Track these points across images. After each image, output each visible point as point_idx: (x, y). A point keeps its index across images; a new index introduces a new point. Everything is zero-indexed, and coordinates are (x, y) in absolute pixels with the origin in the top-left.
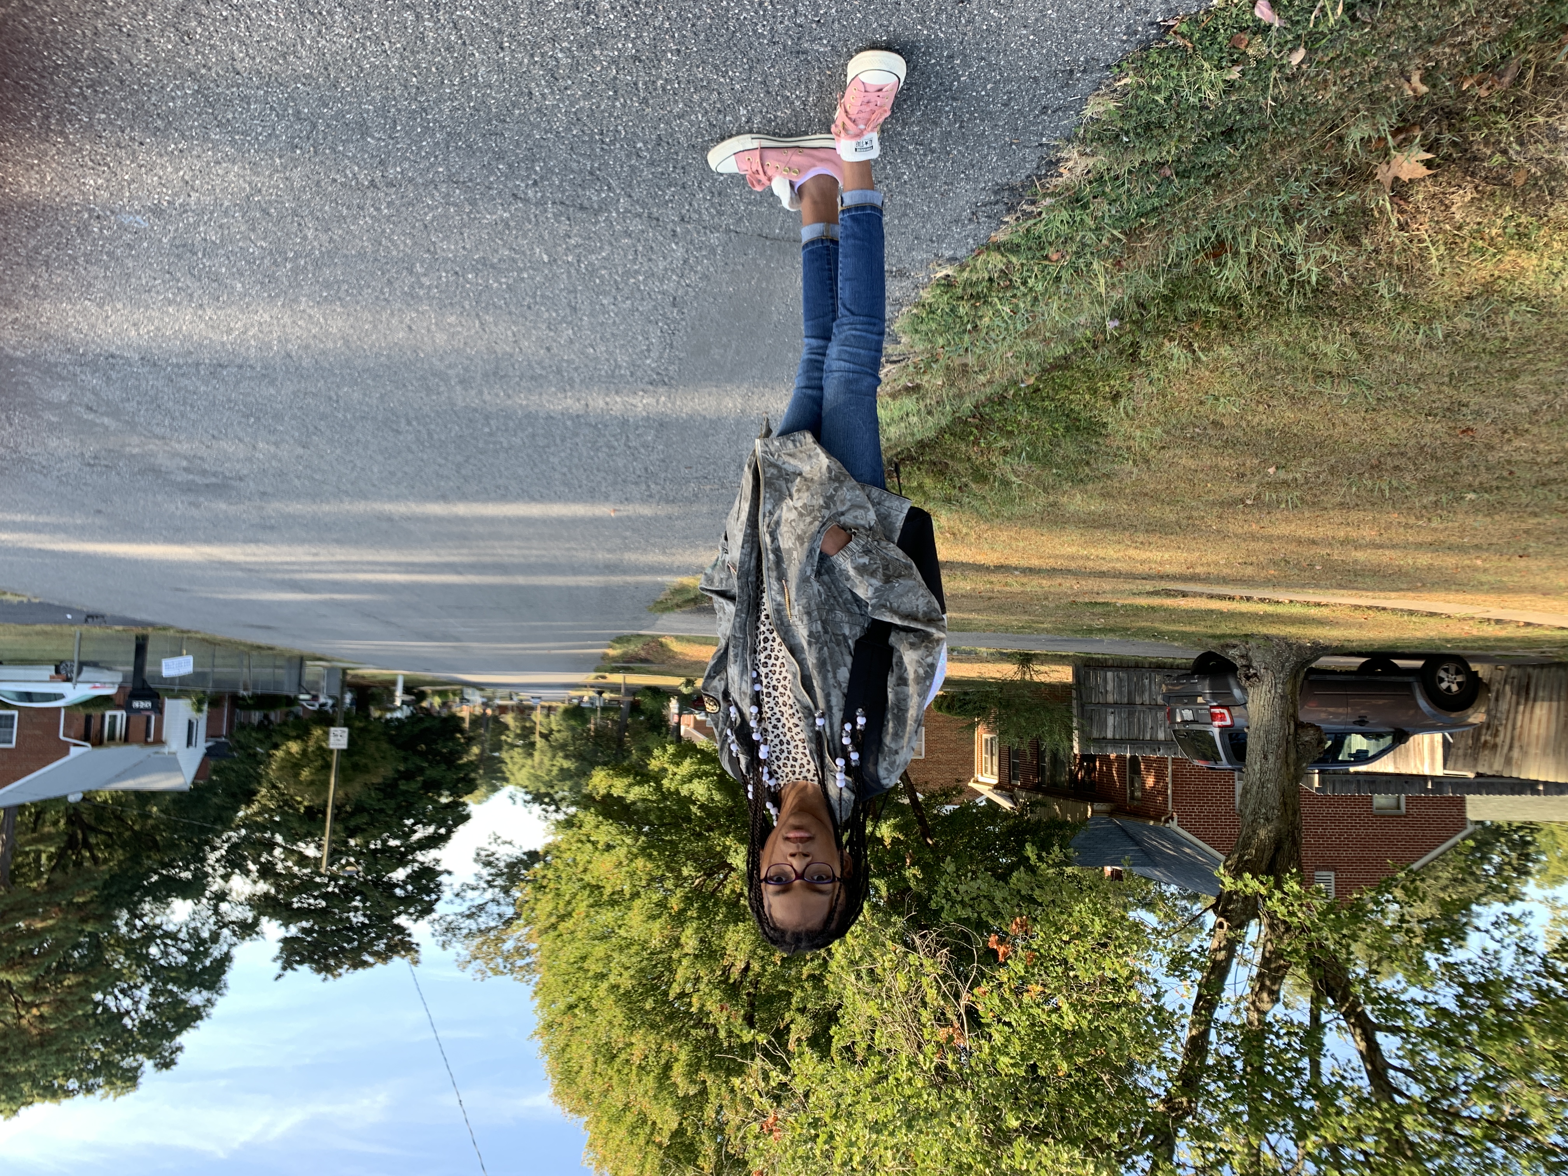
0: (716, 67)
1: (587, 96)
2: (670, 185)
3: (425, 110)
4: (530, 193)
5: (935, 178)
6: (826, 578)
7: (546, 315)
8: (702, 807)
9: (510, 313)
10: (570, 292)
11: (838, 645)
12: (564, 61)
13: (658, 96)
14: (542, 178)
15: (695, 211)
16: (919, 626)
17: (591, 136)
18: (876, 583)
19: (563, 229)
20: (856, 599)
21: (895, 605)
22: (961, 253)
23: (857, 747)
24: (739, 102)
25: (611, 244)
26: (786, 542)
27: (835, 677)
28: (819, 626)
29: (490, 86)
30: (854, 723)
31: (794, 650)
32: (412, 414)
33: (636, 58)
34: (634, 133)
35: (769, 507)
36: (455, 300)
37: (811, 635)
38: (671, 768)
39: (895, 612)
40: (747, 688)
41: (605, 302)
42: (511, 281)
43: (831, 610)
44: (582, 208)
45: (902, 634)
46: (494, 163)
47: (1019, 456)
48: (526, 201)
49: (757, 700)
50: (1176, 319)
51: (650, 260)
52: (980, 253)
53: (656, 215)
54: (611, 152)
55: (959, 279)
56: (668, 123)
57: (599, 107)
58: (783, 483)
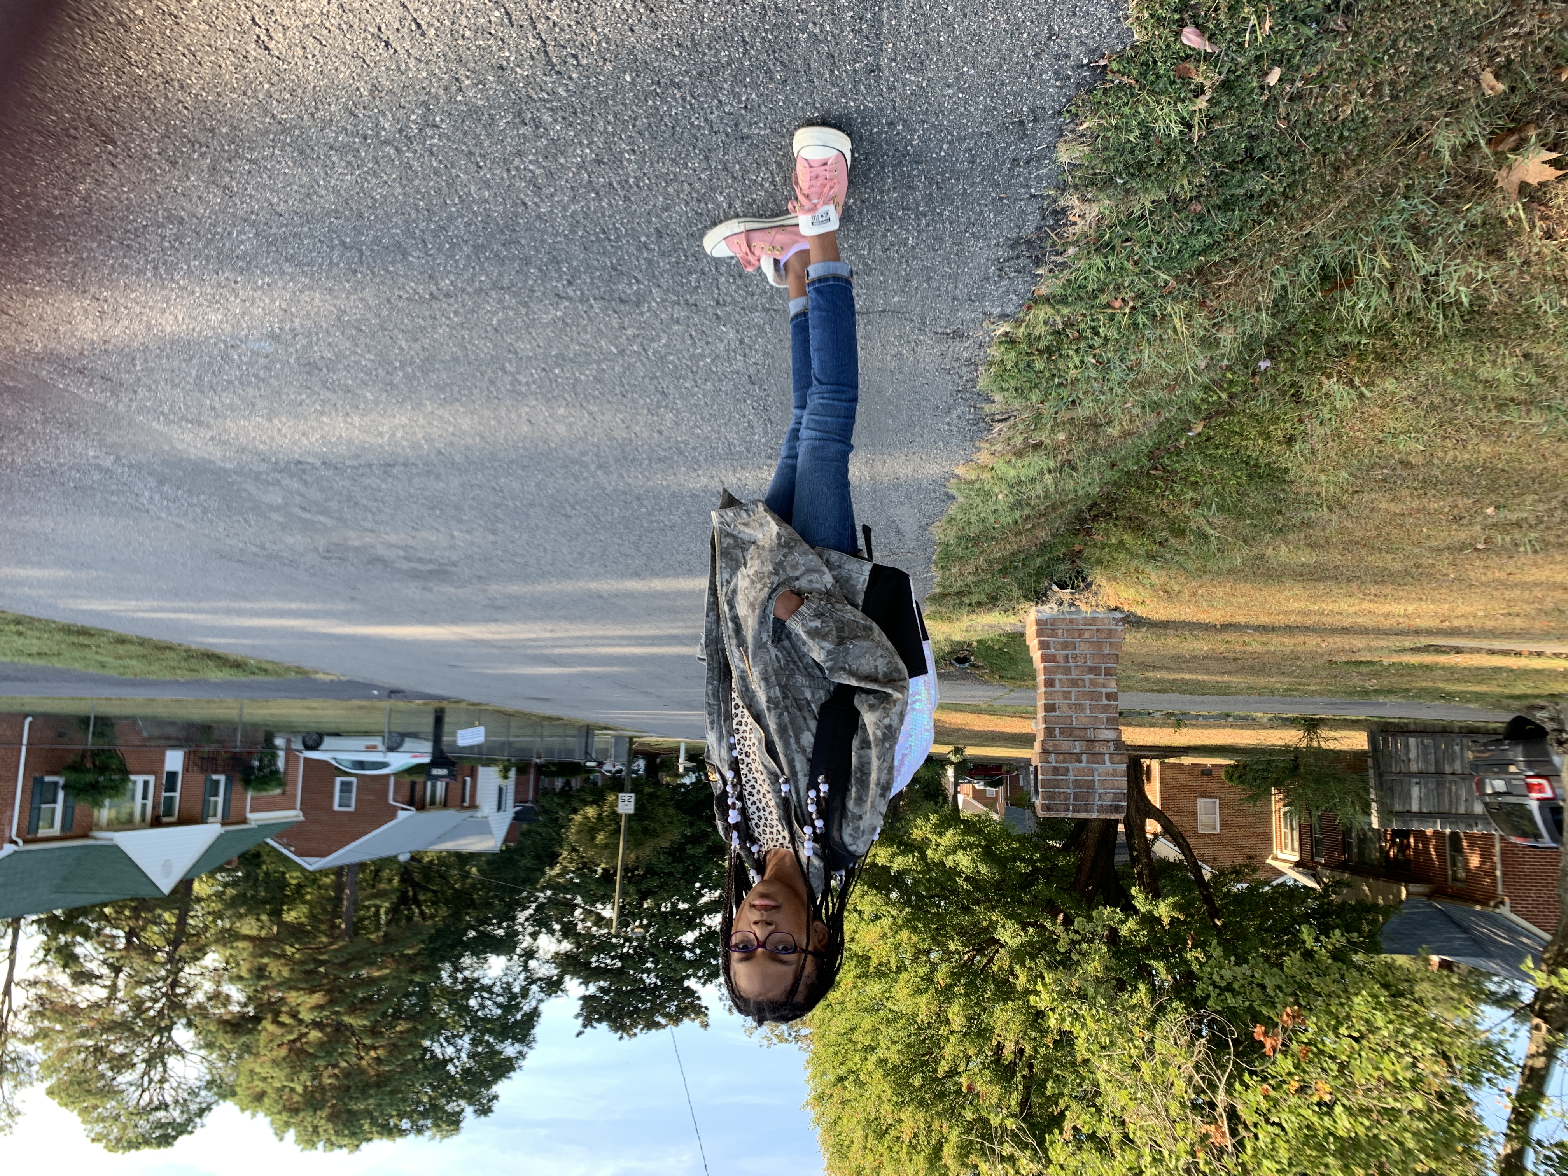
0: (673, 160)
1: (574, 200)
2: (690, 272)
3: (443, 228)
4: (570, 291)
5: (941, 239)
6: (786, 643)
7: (642, 402)
9: (609, 402)
10: (651, 379)
11: (800, 710)
12: (538, 172)
13: (636, 193)
14: (573, 277)
15: (726, 294)
17: (597, 234)
19: (615, 322)
20: (816, 662)
21: (852, 667)
22: (1010, 309)
24: (712, 189)
25: (665, 332)
26: (742, 610)
27: (798, 742)
30: (818, 791)
31: (758, 718)
32: (572, 500)
33: (599, 162)
34: (633, 229)
35: (726, 576)
36: (556, 393)
37: (770, 700)
38: (935, 839)
39: (854, 674)
40: (724, 754)
41: (687, 385)
42: (594, 373)
44: (622, 301)
45: (865, 697)
46: (525, 268)
47: (1209, 508)
48: (570, 299)
49: (735, 765)
50: (1328, 355)
51: (708, 343)
52: (1030, 308)
53: (692, 301)
54: (621, 248)
55: (1020, 335)
56: (658, 216)
57: (589, 208)
58: (739, 552)
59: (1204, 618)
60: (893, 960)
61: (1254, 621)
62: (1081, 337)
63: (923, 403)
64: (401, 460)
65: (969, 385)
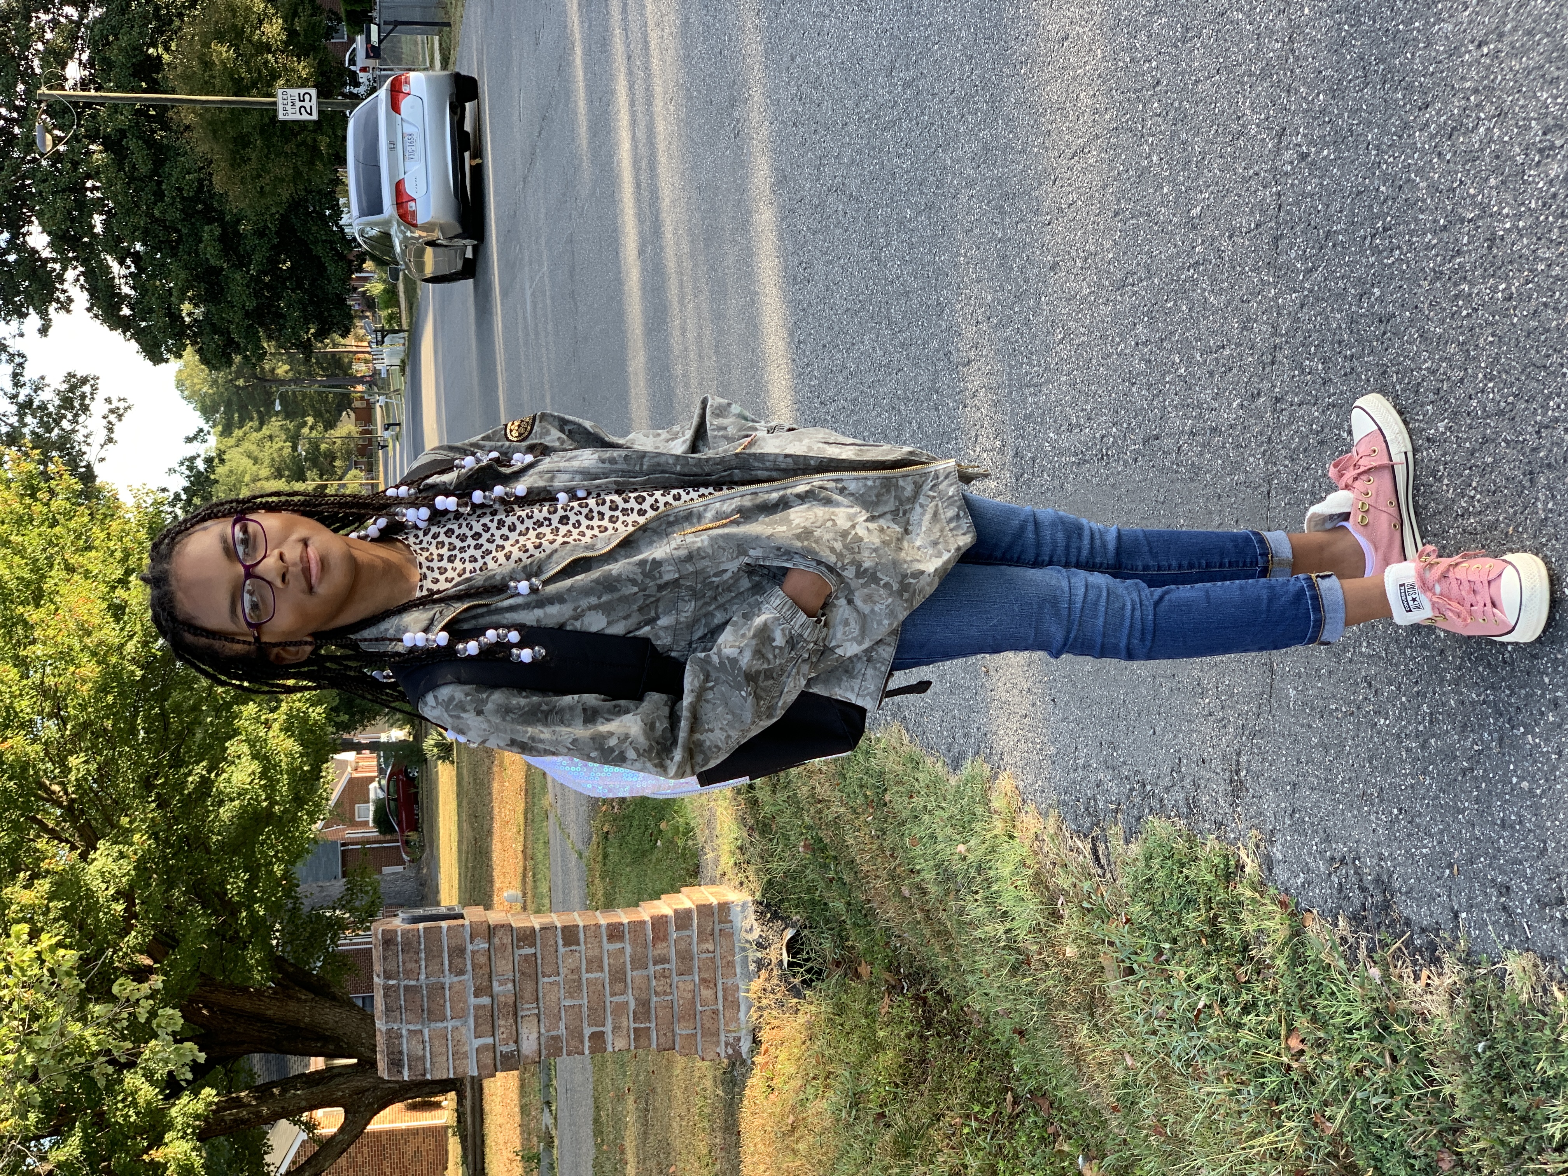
0: (1497, 359)
1: (1434, 188)
2: (1325, 361)
4: (1288, 155)
5: (1387, 770)
6: (745, 583)
7: (1107, 244)
8: (205, 784)
9: (1105, 186)
10: (1148, 268)
12: (1475, 138)
14: (1313, 163)
15: (1292, 415)
16: (682, 735)
17: (1382, 216)
18: (745, 660)
19: (1242, 222)
20: (716, 631)
21: (710, 695)
22: (1280, 873)
24: (1455, 415)
25: (1228, 303)
26: (800, 516)
27: (591, 608)
28: (670, 575)
30: (521, 645)
33: (1492, 240)
34: (1392, 277)
35: (851, 486)
36: (1117, 96)
37: (657, 564)
39: (700, 694)
40: (562, 481)
41: (1140, 328)
42: (1155, 170)
43: (695, 594)
44: (1277, 239)
45: (666, 711)
46: (1325, 85)
48: (1277, 151)
51: (1211, 374)
52: (1283, 904)
53: (1279, 356)
54: (1362, 252)
55: (1240, 889)
56: (1411, 321)
57: (1422, 211)
58: (891, 506)
60: (38, 650)
62: (1240, 986)
63: (1122, 726)
65: (1155, 803)
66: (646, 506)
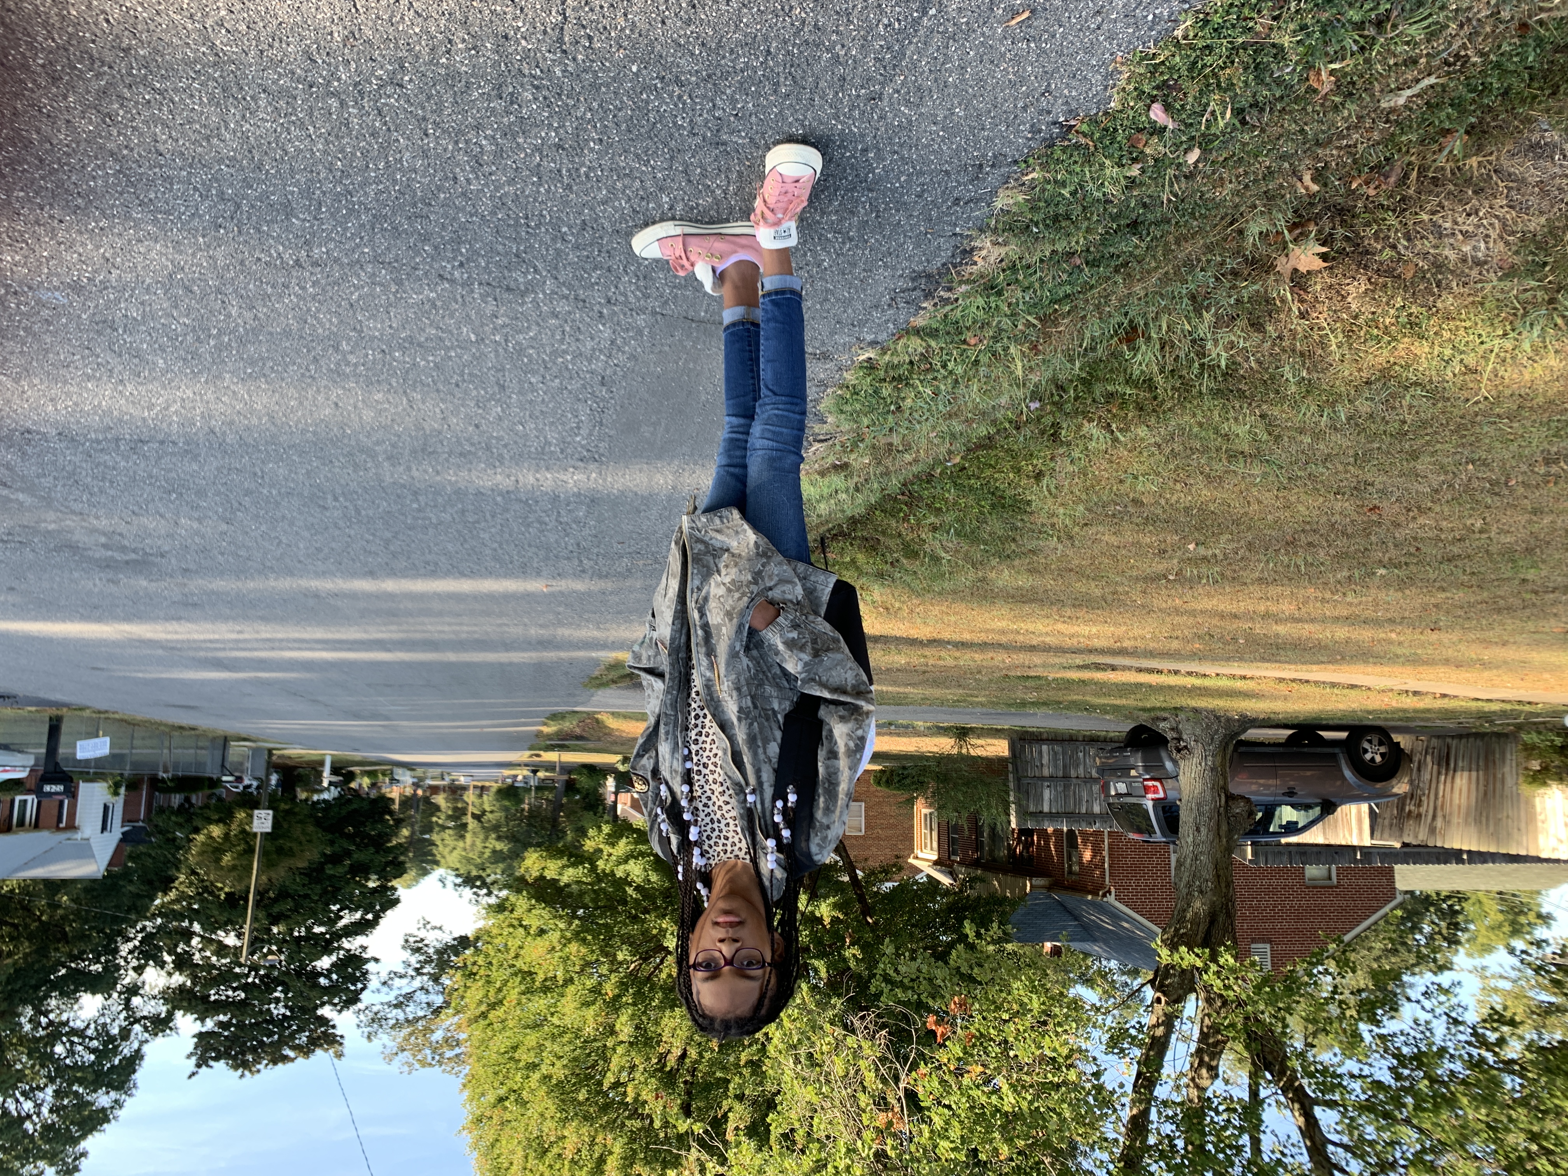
0: (638, 156)
1: (511, 182)
2: (595, 269)
3: (350, 193)
4: (456, 274)
5: (854, 265)
6: (755, 653)
7: (474, 393)
8: (638, 888)
9: (438, 391)
10: (498, 371)
11: (767, 720)
12: (488, 148)
13: (582, 183)
14: (468, 259)
15: (621, 294)
16: (848, 699)
17: (517, 220)
18: (806, 657)
19: (490, 309)
20: (785, 673)
21: (824, 679)
22: (882, 337)
23: (789, 824)
24: (662, 189)
25: (538, 324)
26: (715, 617)
27: (765, 752)
28: (748, 702)
29: (415, 171)
30: (786, 801)
31: (724, 726)
33: (559, 147)
34: (559, 218)
35: (697, 582)
36: (383, 377)
37: (741, 710)
38: (607, 849)
39: (823, 685)
40: (677, 766)
41: (533, 380)
42: (438, 359)
43: (761, 685)
44: (508, 289)
45: (831, 707)
46: (420, 245)
47: (948, 533)
48: (452, 281)
49: (687, 778)
50: (1094, 401)
51: (577, 340)
52: (900, 338)
53: (583, 297)
54: (536, 235)
55: (881, 362)
56: (592, 209)
57: (523, 192)
58: (710, 559)
59: (914, 633)
60: (560, 974)
61: (956, 637)
62: (931, 369)
64: (161, 437)
66: (701, 714)
